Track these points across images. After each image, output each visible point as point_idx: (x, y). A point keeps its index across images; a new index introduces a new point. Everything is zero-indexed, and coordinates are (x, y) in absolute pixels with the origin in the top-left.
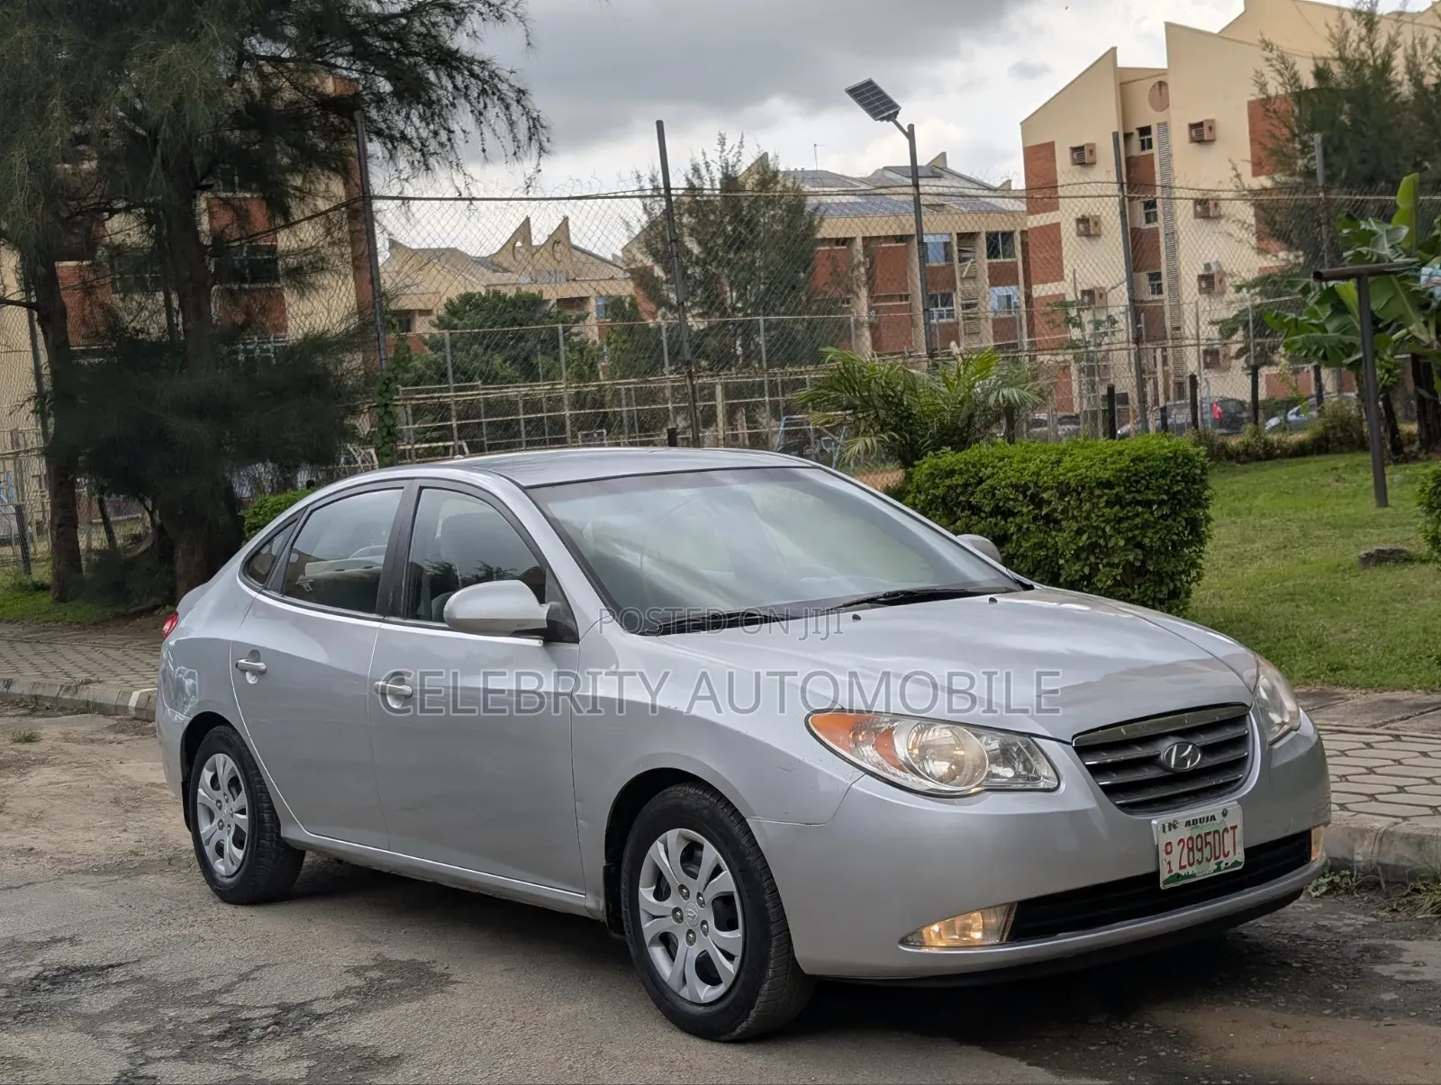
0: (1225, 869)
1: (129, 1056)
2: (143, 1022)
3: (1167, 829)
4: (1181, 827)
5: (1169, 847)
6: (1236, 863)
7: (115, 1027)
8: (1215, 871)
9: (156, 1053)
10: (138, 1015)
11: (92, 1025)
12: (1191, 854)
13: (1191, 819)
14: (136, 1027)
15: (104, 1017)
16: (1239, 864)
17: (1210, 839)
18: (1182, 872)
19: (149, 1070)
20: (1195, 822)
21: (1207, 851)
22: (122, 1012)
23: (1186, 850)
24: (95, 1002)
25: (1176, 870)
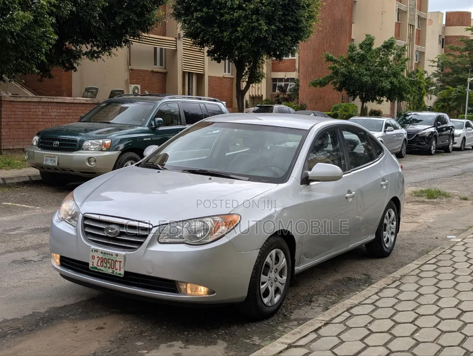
0: (116, 274)
3: (94, 251)
4: (99, 252)
5: (93, 257)
6: (120, 274)
8: (111, 273)
12: (102, 263)
13: (103, 252)
16: (122, 275)
17: (110, 261)
18: (98, 267)
20: (105, 253)
21: (108, 265)
23: (100, 261)
25: (95, 265)
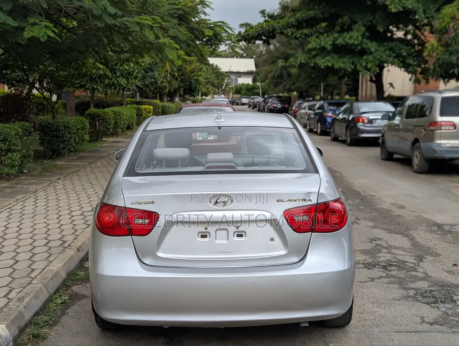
1: (419, 266)
2: (411, 275)
7: (420, 275)
9: (411, 265)
10: (412, 277)
11: (426, 277)
14: (414, 273)
15: (422, 279)
19: (415, 261)
22: (416, 279)
24: (423, 285)
